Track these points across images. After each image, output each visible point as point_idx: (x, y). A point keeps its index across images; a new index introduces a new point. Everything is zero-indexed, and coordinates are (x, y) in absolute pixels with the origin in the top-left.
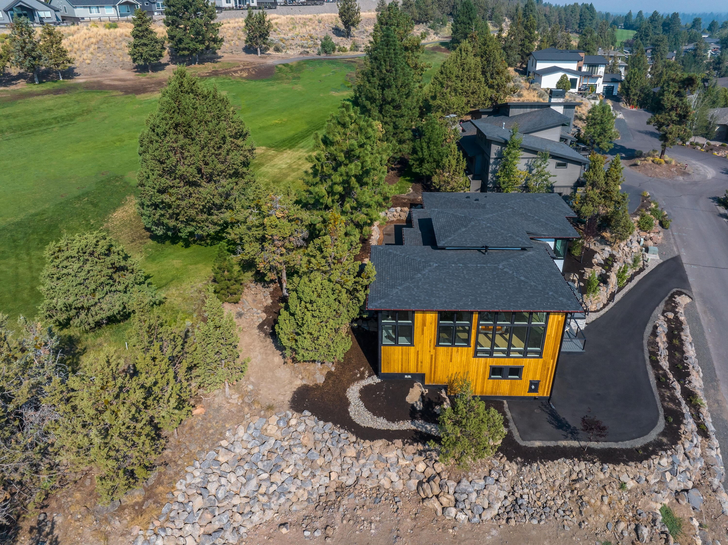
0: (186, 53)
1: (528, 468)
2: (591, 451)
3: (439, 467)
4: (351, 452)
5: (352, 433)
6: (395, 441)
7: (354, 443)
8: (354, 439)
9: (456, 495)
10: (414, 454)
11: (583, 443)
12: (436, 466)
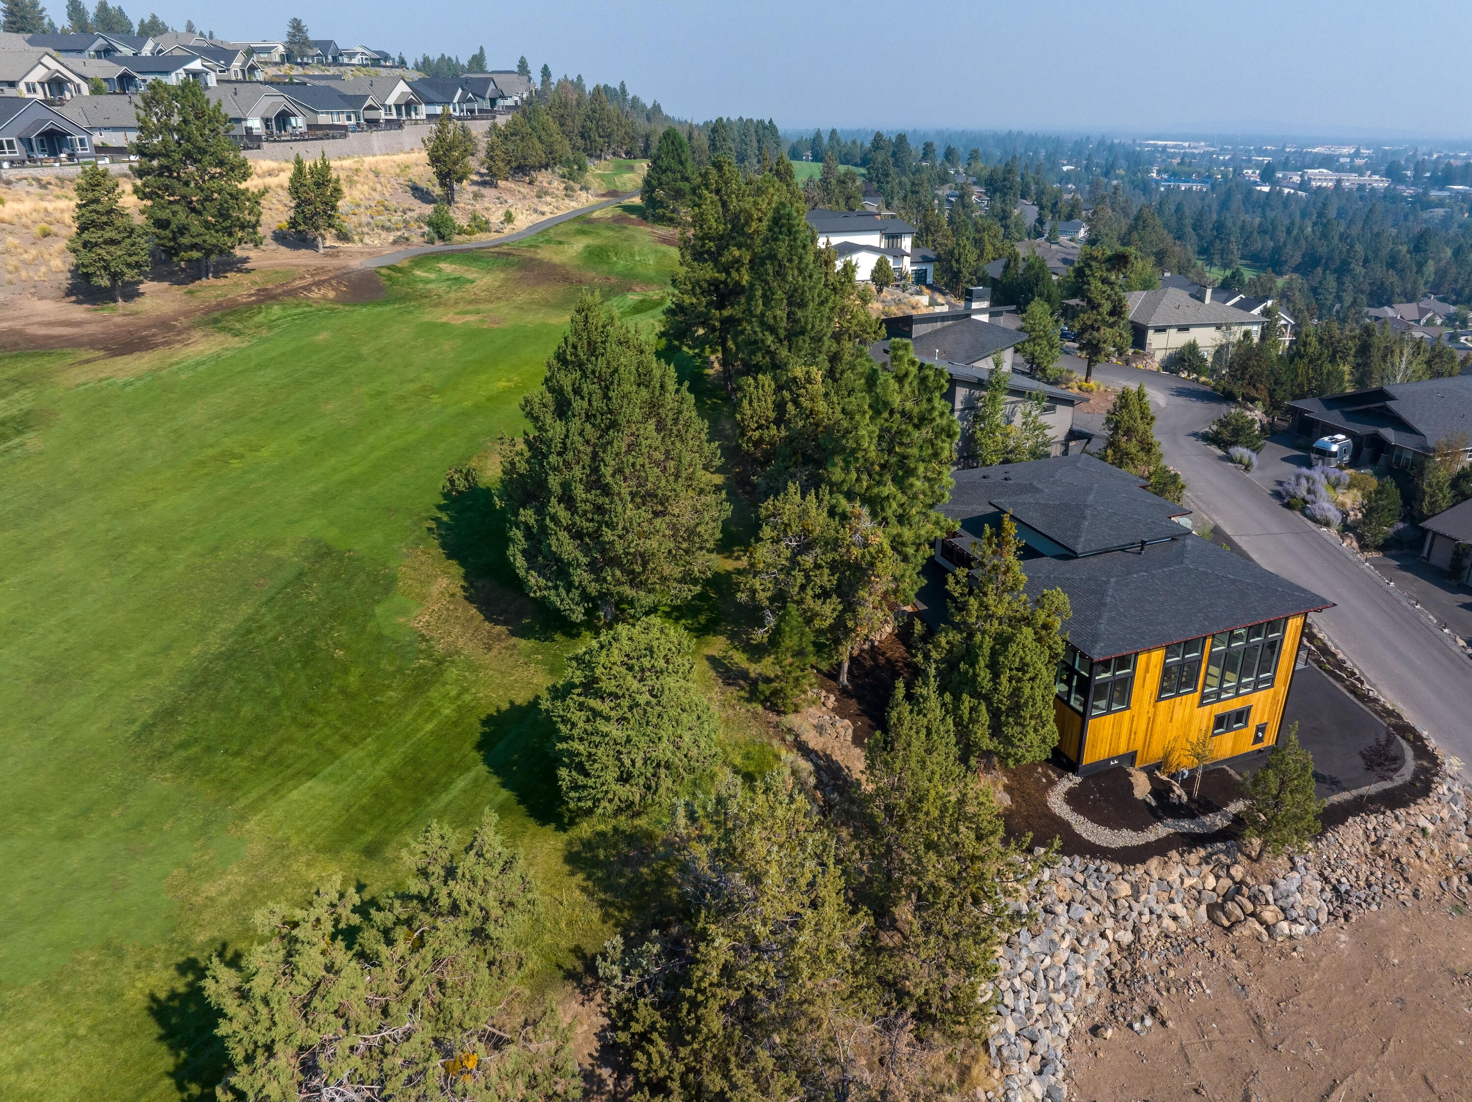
0: (195, 254)
1: (1325, 842)
2: (1372, 799)
3: (1238, 872)
4: (1124, 889)
5: (1112, 860)
6: (1170, 854)
7: (1122, 874)
8: (1119, 869)
9: (1280, 903)
10: (1199, 864)
11: (1355, 793)
12: (1233, 871)
